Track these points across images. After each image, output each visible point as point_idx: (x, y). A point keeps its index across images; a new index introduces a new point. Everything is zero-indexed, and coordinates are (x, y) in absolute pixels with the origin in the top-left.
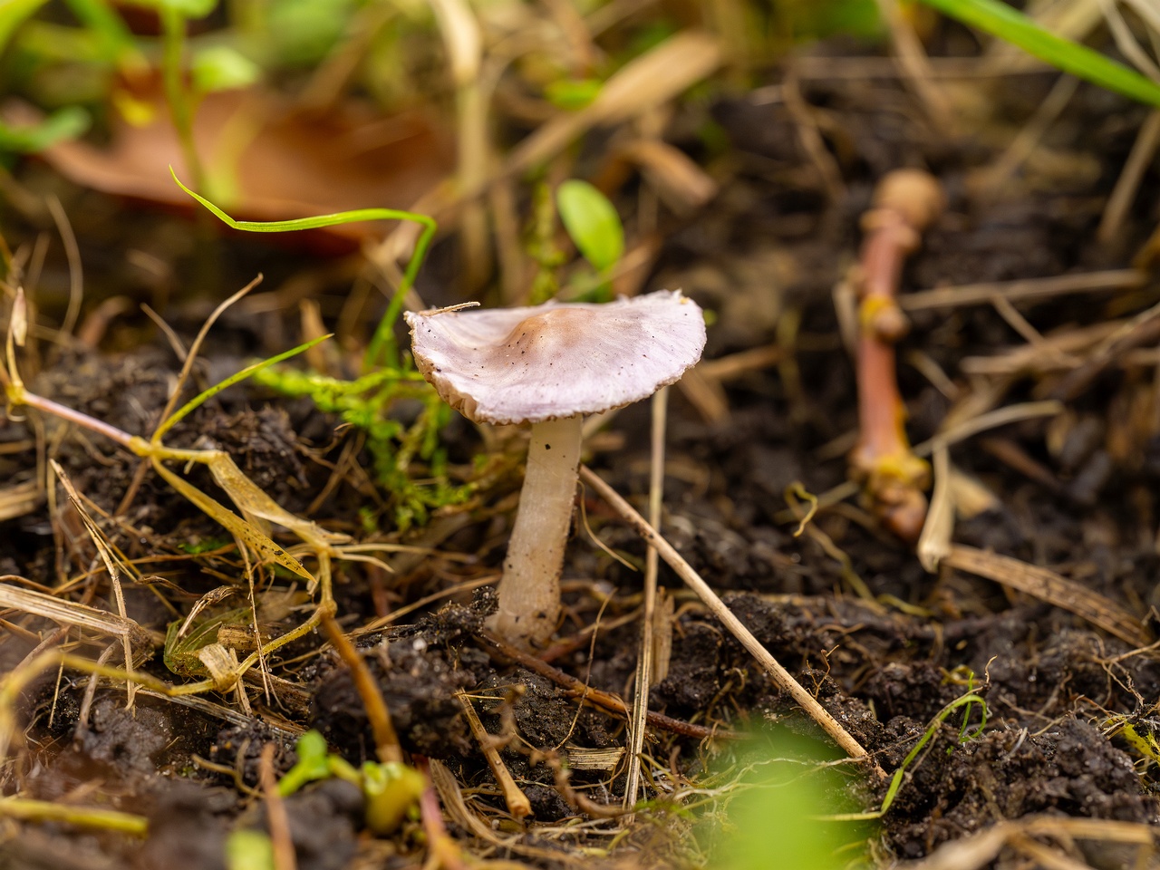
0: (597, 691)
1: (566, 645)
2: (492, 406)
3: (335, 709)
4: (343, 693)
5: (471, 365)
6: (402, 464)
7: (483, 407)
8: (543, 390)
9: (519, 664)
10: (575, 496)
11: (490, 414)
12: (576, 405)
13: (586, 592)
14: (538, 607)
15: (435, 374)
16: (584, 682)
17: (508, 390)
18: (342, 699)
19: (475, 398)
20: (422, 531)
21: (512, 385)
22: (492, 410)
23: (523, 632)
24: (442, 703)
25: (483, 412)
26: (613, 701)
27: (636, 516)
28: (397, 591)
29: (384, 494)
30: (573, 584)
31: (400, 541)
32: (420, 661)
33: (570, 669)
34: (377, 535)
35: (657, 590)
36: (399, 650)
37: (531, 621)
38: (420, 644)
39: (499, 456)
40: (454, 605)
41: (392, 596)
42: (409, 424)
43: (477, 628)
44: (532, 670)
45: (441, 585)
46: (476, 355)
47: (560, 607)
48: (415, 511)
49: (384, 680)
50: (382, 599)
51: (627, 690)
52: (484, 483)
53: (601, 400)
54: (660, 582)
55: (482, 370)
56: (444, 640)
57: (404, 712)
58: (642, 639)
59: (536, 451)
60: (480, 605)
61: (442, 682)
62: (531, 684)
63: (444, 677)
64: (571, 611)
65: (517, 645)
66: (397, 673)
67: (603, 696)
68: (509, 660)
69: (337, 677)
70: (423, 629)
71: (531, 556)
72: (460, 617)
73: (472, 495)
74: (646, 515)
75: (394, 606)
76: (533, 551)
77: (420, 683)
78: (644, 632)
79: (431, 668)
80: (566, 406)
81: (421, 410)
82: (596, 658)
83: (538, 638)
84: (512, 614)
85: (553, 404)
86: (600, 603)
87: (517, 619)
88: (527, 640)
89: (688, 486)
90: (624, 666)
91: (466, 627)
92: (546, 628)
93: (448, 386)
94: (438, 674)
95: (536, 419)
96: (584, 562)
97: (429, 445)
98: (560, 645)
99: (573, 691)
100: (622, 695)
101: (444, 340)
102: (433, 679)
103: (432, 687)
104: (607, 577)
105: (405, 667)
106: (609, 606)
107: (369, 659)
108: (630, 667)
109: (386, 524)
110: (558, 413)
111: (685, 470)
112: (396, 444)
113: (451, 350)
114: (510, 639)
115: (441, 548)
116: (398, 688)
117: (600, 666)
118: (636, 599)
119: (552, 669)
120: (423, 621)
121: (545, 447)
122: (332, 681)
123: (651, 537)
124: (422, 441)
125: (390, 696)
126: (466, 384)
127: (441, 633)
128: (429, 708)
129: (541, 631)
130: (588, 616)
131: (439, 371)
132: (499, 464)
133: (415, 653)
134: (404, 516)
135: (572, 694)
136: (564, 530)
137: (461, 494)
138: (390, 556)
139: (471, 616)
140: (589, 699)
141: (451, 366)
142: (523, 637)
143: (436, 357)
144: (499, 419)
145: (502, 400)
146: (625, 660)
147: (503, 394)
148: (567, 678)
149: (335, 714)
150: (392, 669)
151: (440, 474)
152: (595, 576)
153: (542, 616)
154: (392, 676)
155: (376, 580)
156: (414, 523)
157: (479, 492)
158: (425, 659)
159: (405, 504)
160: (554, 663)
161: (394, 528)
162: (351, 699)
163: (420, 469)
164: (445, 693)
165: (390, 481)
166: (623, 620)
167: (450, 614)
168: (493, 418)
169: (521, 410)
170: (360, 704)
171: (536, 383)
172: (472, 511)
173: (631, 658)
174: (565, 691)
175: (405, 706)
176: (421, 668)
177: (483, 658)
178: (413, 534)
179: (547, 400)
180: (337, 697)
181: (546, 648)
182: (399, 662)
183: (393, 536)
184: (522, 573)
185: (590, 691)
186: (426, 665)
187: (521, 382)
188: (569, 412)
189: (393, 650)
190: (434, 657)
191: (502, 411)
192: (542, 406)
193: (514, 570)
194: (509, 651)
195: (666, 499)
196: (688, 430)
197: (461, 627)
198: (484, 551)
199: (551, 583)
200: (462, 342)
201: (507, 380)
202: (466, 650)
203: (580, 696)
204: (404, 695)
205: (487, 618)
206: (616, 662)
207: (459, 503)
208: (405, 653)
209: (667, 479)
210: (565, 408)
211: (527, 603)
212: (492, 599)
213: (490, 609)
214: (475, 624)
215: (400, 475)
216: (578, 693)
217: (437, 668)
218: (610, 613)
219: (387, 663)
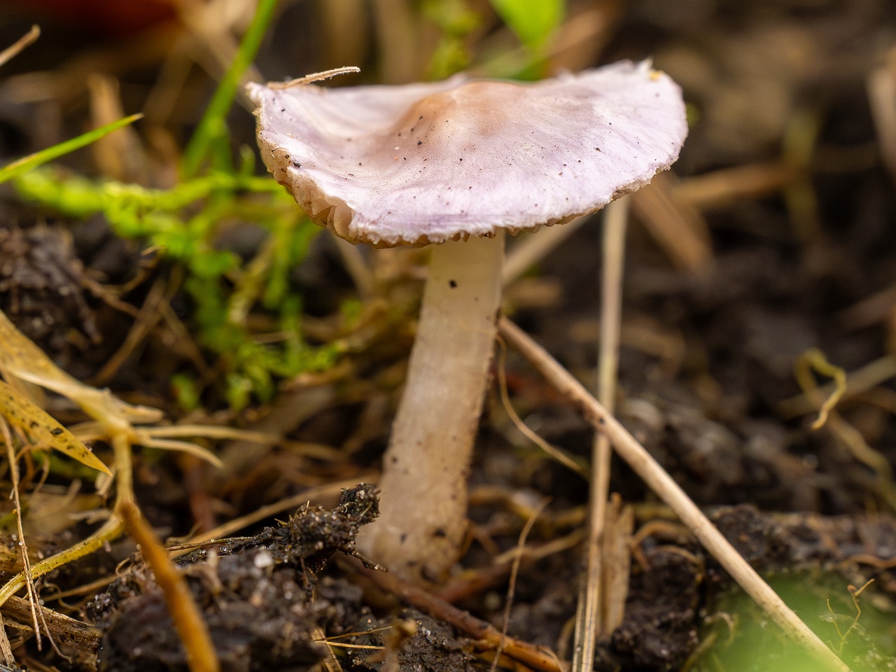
0: (519, 643)
1: (473, 582)
2: (374, 217)
3: (138, 652)
4: (150, 629)
5: (345, 161)
6: (237, 313)
7: (362, 218)
8: (448, 195)
9: (404, 602)
10: (491, 359)
11: (371, 228)
12: (497, 217)
13: (501, 506)
14: (433, 520)
15: (292, 170)
16: (500, 630)
17: (397, 194)
18: (149, 638)
19: (350, 205)
20: (265, 411)
21: (404, 188)
22: (374, 223)
23: (412, 556)
24: (295, 644)
25: (361, 225)
26: (542, 657)
27: (579, 391)
28: (227, 498)
29: (210, 357)
30: (485, 493)
31: (232, 424)
32: (263, 584)
33: (481, 613)
34: (199, 414)
35: (609, 499)
36: (234, 569)
37: (423, 541)
38: (264, 560)
39: (380, 303)
40: (314, 508)
41: (219, 506)
42: (248, 256)
43: (347, 541)
44: (424, 611)
45: (291, 491)
46: (350, 149)
47: (466, 523)
48: (255, 381)
49: (211, 611)
50: (204, 508)
51: (562, 644)
52: (357, 342)
53: (533, 211)
54: (612, 488)
55: (359, 169)
56: (298, 558)
57: (240, 656)
58: (585, 569)
59: (435, 291)
60: (351, 508)
61: (295, 614)
62: (424, 629)
63: (298, 608)
64: (482, 532)
65: (403, 575)
66: (230, 601)
67: (527, 650)
68: (390, 598)
69: (143, 606)
70: (267, 542)
71: (426, 444)
72: (322, 524)
73: (339, 359)
74: (594, 390)
75: (221, 519)
76: (429, 437)
77: (263, 616)
78: (588, 560)
79: (280, 594)
80: (483, 219)
81: (265, 236)
82: (519, 600)
83: (434, 567)
84: (395, 531)
85: (463, 215)
86: (523, 521)
87: (403, 538)
88: (416, 570)
89: (653, 359)
90: (557, 610)
91: (331, 539)
92: (445, 552)
93: (311, 189)
94: (291, 603)
95: (439, 236)
96: (500, 464)
97: (276, 289)
98: (464, 579)
99: (484, 642)
100: (555, 650)
101: (304, 124)
102: (283, 610)
103: (282, 621)
104: (533, 485)
105: (242, 591)
106: (537, 527)
107: (191, 580)
108: (569, 612)
109: (212, 400)
110: (471, 228)
111: (648, 337)
112: (227, 286)
113: (314, 138)
114: (393, 568)
115: (293, 436)
116: (231, 622)
117: (522, 613)
118: (577, 515)
119: (454, 611)
120: (268, 531)
121: (447, 286)
122: (134, 612)
123: (602, 421)
124: (265, 283)
125: (220, 633)
126: (339, 186)
127: (294, 547)
128: (276, 651)
129: (439, 556)
130: (506, 540)
131: (297, 166)
132: (379, 315)
133: (256, 572)
134: (239, 389)
135: (483, 646)
136: (473, 408)
137: (322, 358)
138: (218, 446)
139: (340, 523)
140: (506, 654)
141: (314, 160)
142: (411, 564)
143: (295, 148)
144: (385, 235)
145: (390, 208)
146: (560, 602)
147: (391, 200)
148: (474, 622)
149: (139, 658)
150: (223, 595)
151: (291, 329)
152: (516, 483)
153: (439, 533)
154: (223, 605)
155: (195, 481)
156: (254, 399)
157: (351, 355)
158: (271, 580)
159: (241, 371)
160: (458, 603)
161: (224, 405)
162: (163, 637)
163: (261, 322)
164: (299, 631)
165: (218, 339)
166: (557, 546)
167: (308, 520)
168: (375, 234)
169: (416, 223)
170: (174, 645)
171: (439, 187)
172: (338, 384)
173: (568, 599)
174: (473, 641)
175: (241, 648)
176: (265, 594)
177: (353, 593)
178: (252, 415)
179: (455, 210)
180: (141, 635)
181: (444, 583)
182: (233, 585)
183: (222, 416)
184: (413, 470)
185: (508, 643)
186: (273, 590)
187: (417, 184)
188: (486, 226)
189: (226, 567)
190: (285, 579)
191: (389, 224)
192: (448, 218)
193: (400, 466)
194: (391, 583)
195: (622, 375)
196: (654, 281)
197: (323, 538)
198: (353, 445)
199: (454, 484)
200: (330, 129)
201: (397, 181)
202: (328, 581)
203: (495, 649)
204: (240, 632)
205: (361, 528)
206: (546, 604)
207: (320, 371)
208: (243, 571)
209: (624, 350)
210: (479, 221)
211: (418, 514)
212: (370, 499)
213: (367, 515)
214: (344, 535)
215: (234, 330)
216: (491, 645)
217: (289, 595)
218: (538, 536)
219: (217, 585)
